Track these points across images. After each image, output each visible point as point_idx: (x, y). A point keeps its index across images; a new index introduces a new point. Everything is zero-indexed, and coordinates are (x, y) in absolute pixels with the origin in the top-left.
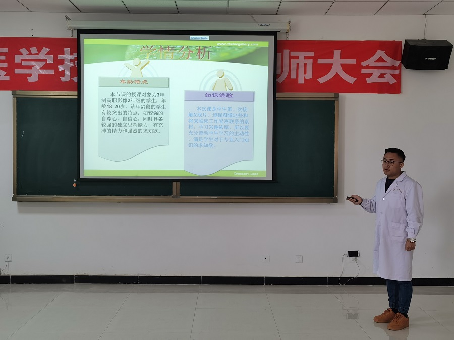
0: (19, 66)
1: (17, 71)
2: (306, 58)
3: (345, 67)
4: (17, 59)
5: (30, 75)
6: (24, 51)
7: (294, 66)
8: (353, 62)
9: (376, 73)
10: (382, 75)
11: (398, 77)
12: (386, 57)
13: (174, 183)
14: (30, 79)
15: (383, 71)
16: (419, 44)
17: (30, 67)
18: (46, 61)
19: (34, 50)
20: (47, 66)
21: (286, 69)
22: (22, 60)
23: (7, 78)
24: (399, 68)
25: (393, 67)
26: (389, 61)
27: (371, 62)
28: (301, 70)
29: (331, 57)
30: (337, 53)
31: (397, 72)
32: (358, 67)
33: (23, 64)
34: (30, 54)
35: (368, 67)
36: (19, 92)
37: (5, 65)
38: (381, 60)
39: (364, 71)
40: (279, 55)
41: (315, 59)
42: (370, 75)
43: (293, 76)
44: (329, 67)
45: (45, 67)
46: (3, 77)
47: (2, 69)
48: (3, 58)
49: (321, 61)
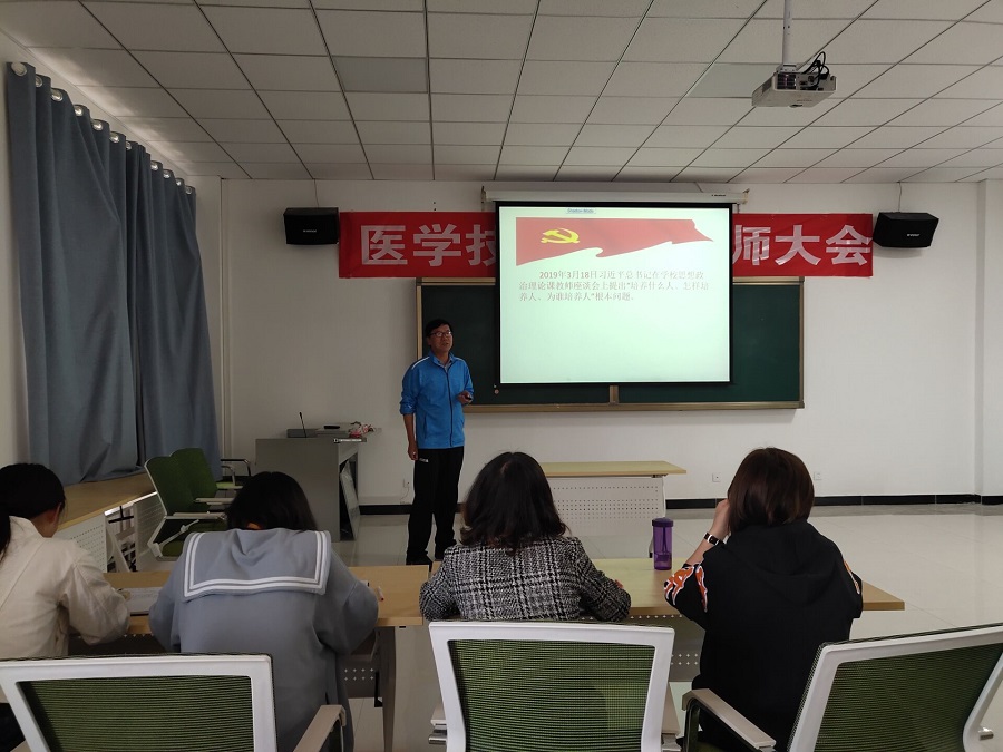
0: (419, 247)
1: (416, 253)
2: (762, 235)
3: (807, 246)
4: (417, 239)
5: (433, 258)
6: (424, 228)
7: (747, 246)
8: (816, 239)
9: (844, 252)
10: (850, 255)
11: (868, 257)
12: (854, 234)
13: (611, 388)
14: (433, 263)
15: (850, 250)
16: (900, 218)
17: (432, 249)
18: (451, 240)
19: (437, 227)
20: (453, 247)
21: (739, 248)
22: (423, 240)
23: (405, 262)
24: (870, 246)
25: (863, 245)
26: (859, 238)
27: (837, 239)
28: (756, 251)
29: (791, 233)
30: (798, 229)
31: (867, 250)
32: (822, 245)
33: (425, 244)
34: (432, 232)
35: (834, 245)
36: (424, 280)
37: (402, 246)
38: (848, 236)
39: (829, 250)
40: (733, 231)
41: (772, 236)
42: (836, 254)
43: (747, 257)
44: (789, 245)
45: (450, 248)
46: (399, 260)
47: (398, 251)
48: (399, 237)
49: (779, 239)
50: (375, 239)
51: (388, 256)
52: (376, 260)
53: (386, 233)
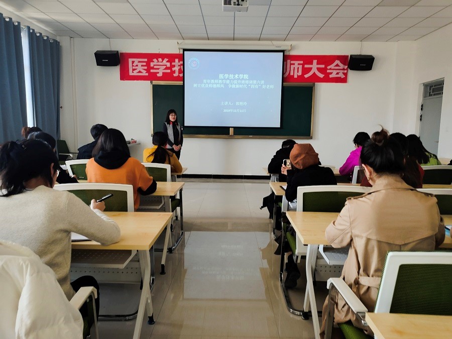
0: (153, 68)
1: (152, 71)
2: (299, 64)
3: (318, 69)
4: (152, 64)
5: (158, 73)
6: (155, 60)
7: (292, 69)
8: (323, 66)
9: (335, 72)
10: (338, 73)
11: (346, 74)
12: (340, 64)
13: (231, 129)
14: (159, 75)
15: (338, 71)
16: (357, 57)
17: (158, 69)
18: (166, 65)
19: (160, 60)
20: (167, 68)
21: (288, 70)
22: (154, 65)
23: (147, 74)
24: (347, 69)
25: (344, 69)
26: (342, 66)
27: (332, 66)
28: (296, 71)
29: (312, 63)
30: (315, 62)
31: (346, 71)
32: (326, 69)
33: (155, 67)
34: (158, 62)
35: (330, 69)
36: (153, 82)
37: (146, 68)
38: (337, 65)
39: (328, 71)
40: (285, 63)
41: (303, 65)
42: (331, 73)
43: (292, 74)
44: (310, 69)
45: (165, 69)
46: (145, 73)
47: (144, 69)
48: (145, 64)
49: (306, 66)
50: (135, 64)
51: (140, 72)
52: (135, 73)
53: (139, 62)
